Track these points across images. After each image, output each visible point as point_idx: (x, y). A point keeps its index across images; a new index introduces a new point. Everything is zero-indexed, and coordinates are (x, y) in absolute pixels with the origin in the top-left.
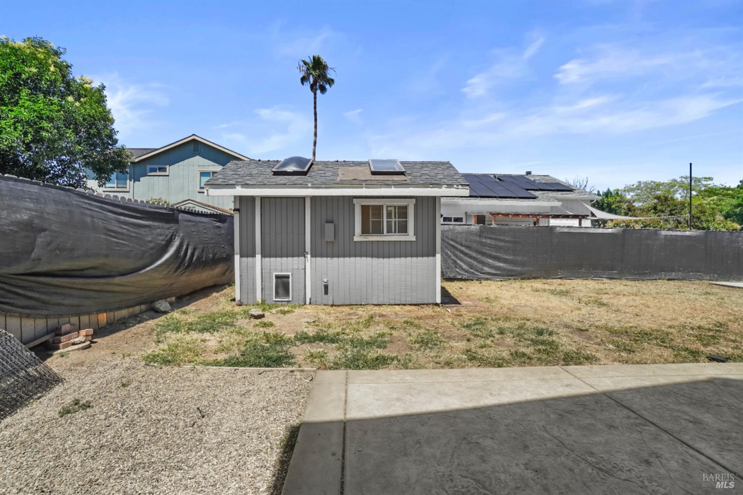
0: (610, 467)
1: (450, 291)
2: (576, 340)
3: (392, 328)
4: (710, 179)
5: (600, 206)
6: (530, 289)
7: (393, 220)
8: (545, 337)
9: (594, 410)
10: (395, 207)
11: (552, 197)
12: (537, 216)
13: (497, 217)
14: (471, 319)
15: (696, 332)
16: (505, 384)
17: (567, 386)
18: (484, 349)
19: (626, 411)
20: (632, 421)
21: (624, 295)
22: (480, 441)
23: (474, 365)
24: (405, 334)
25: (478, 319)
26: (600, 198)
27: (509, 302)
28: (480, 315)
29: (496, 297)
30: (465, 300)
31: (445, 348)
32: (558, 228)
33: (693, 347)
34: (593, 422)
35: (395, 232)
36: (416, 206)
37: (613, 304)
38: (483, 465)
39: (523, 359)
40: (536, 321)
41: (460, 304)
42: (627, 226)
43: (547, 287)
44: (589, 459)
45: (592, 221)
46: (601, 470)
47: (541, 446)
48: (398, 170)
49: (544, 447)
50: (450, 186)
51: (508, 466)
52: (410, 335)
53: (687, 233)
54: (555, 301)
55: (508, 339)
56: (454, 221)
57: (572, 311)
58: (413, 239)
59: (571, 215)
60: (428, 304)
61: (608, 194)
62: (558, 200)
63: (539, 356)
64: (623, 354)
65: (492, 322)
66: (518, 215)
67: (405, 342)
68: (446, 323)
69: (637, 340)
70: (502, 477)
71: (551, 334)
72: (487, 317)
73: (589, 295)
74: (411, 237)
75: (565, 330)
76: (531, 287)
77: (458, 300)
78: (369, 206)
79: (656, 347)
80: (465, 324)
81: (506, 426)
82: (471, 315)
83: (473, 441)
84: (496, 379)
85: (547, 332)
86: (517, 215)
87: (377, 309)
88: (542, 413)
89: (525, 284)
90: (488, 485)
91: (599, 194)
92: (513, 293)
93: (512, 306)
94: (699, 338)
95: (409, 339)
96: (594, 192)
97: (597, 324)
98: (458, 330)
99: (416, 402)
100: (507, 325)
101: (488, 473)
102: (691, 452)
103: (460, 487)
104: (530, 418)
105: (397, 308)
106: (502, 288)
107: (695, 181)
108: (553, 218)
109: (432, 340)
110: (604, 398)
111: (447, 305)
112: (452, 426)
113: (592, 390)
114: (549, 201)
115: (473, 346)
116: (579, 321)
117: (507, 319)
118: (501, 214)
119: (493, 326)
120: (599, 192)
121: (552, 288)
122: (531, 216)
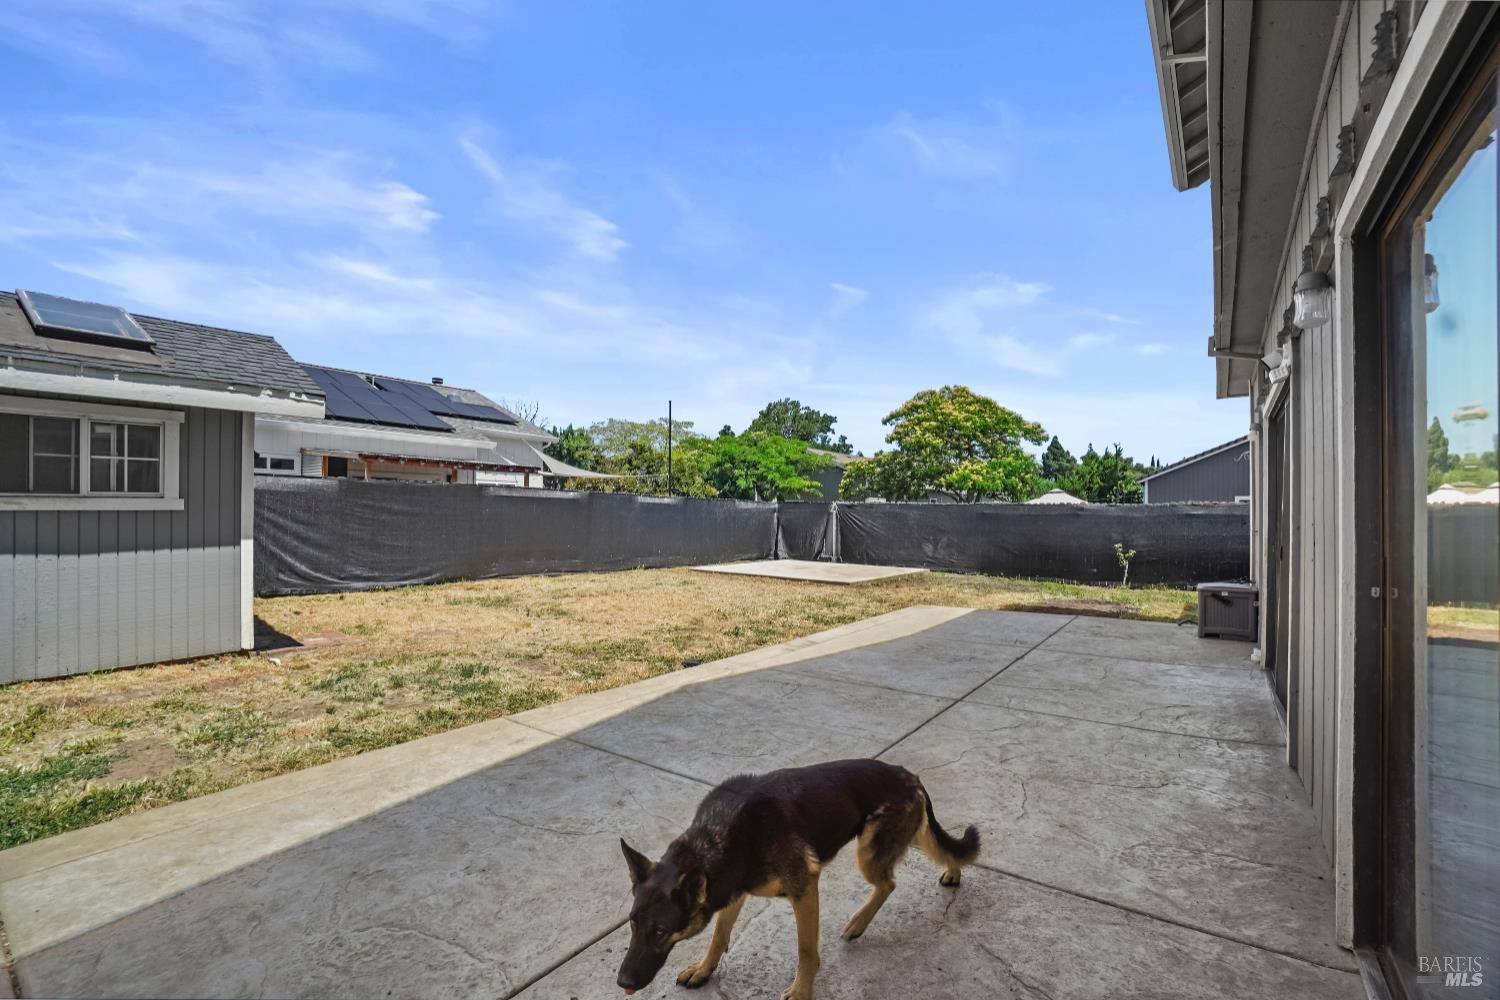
0: (579, 826)
1: (271, 622)
2: (526, 674)
3: (121, 725)
4: (690, 424)
5: (556, 452)
6: (443, 600)
7: (114, 459)
8: (477, 678)
9: (556, 763)
10: (120, 428)
11: (480, 432)
12: (453, 466)
13: (375, 462)
14: (330, 671)
15: (673, 636)
16: (416, 766)
17: (518, 742)
18: (365, 721)
19: (595, 753)
20: (603, 762)
21: (591, 595)
22: (385, 866)
23: (350, 754)
24: (162, 731)
25: (345, 669)
26: (556, 440)
27: (404, 629)
28: (350, 661)
29: (379, 622)
30: (311, 635)
31: (277, 738)
32: (491, 488)
33: (668, 655)
34: (556, 779)
35: (120, 488)
36: (185, 429)
37: (575, 612)
38: (396, 898)
39: (442, 722)
40: (460, 655)
41: (302, 645)
42: (595, 488)
43: (473, 594)
44: (554, 827)
45: (546, 479)
46: (568, 833)
47: (488, 835)
48: (125, 335)
49: (491, 835)
50: (280, 393)
51: (438, 882)
52: (178, 729)
53: (666, 501)
54: (489, 617)
55: (412, 694)
56: (272, 467)
57: (517, 630)
58: (180, 505)
59: (512, 467)
60: (218, 656)
61: (569, 433)
62: (492, 437)
63: (468, 711)
64: (590, 681)
65: (377, 670)
66: (418, 461)
67: (167, 746)
68: (272, 689)
69: (607, 659)
70: (431, 900)
71: (486, 671)
72: (365, 662)
73: (541, 601)
74: (171, 499)
75: (507, 661)
76: (445, 596)
77: (294, 637)
78: (27, 417)
79: (629, 664)
80: (319, 682)
81: (427, 828)
82: (330, 662)
83: (371, 872)
84: (399, 763)
85: (479, 668)
86: (416, 461)
87: (55, 689)
88: (483, 790)
89: (433, 592)
90: (408, 922)
91: (555, 433)
92: (412, 611)
93: (412, 635)
94: (676, 642)
95: (177, 739)
96: (547, 428)
97: (555, 644)
98: (303, 696)
99: (228, 853)
100: (407, 669)
101: (406, 905)
102: (663, 774)
103: (359, 946)
104: (466, 804)
105: (128, 677)
106: (390, 604)
107: (675, 426)
108: (481, 469)
109: (242, 728)
110: (569, 744)
111: (269, 652)
112: (322, 864)
113: (550, 738)
114: (475, 437)
115: (341, 720)
116: (528, 644)
117: (405, 659)
118: (382, 457)
119: (379, 675)
120: (555, 428)
121: (483, 595)
122: (442, 465)
